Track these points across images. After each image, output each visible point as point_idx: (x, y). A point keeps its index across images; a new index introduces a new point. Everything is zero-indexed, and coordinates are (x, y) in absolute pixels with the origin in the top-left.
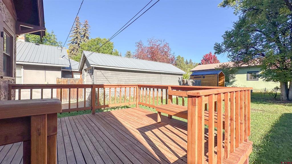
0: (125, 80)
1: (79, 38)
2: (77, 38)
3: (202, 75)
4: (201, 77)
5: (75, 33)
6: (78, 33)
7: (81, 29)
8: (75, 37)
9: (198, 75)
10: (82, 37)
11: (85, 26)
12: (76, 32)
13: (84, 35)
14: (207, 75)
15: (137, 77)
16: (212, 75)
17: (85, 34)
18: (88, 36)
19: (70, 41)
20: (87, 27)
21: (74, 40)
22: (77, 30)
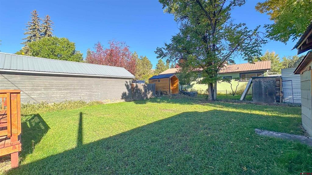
0: (44, 85)
1: (38, 35)
2: (35, 36)
3: (158, 79)
4: (157, 81)
5: (32, 30)
6: (36, 30)
7: (41, 25)
8: (32, 35)
9: (155, 79)
10: (43, 35)
11: (46, 23)
12: (34, 29)
13: (45, 33)
14: (162, 79)
15: (64, 81)
16: (165, 79)
17: (46, 31)
18: (51, 35)
19: (25, 39)
20: (49, 24)
21: (31, 38)
22: (34, 26)
